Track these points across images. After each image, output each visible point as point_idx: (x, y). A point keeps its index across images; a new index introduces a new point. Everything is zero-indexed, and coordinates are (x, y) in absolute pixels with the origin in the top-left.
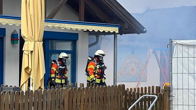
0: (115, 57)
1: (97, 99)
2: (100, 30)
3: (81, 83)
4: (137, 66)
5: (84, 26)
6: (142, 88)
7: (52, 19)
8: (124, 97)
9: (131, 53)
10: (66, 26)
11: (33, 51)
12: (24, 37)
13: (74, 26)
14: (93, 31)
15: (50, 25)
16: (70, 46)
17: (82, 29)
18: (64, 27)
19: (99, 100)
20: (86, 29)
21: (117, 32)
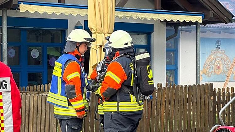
0: (198, 52)
1: (181, 100)
2: (179, 20)
3: (158, 83)
4: (224, 63)
5: (160, 15)
6: (228, 89)
7: (122, 7)
8: (212, 98)
9: (216, 47)
10: (140, 16)
11: (102, 45)
12: (92, 28)
13: (149, 16)
14: (172, 21)
15: (121, 14)
16: (144, 39)
17: (159, 19)
18: (136, 17)
19: (182, 102)
20: (163, 18)
21: (201, 21)
